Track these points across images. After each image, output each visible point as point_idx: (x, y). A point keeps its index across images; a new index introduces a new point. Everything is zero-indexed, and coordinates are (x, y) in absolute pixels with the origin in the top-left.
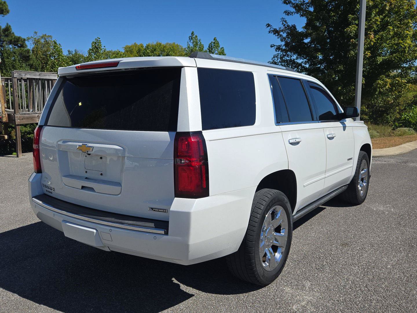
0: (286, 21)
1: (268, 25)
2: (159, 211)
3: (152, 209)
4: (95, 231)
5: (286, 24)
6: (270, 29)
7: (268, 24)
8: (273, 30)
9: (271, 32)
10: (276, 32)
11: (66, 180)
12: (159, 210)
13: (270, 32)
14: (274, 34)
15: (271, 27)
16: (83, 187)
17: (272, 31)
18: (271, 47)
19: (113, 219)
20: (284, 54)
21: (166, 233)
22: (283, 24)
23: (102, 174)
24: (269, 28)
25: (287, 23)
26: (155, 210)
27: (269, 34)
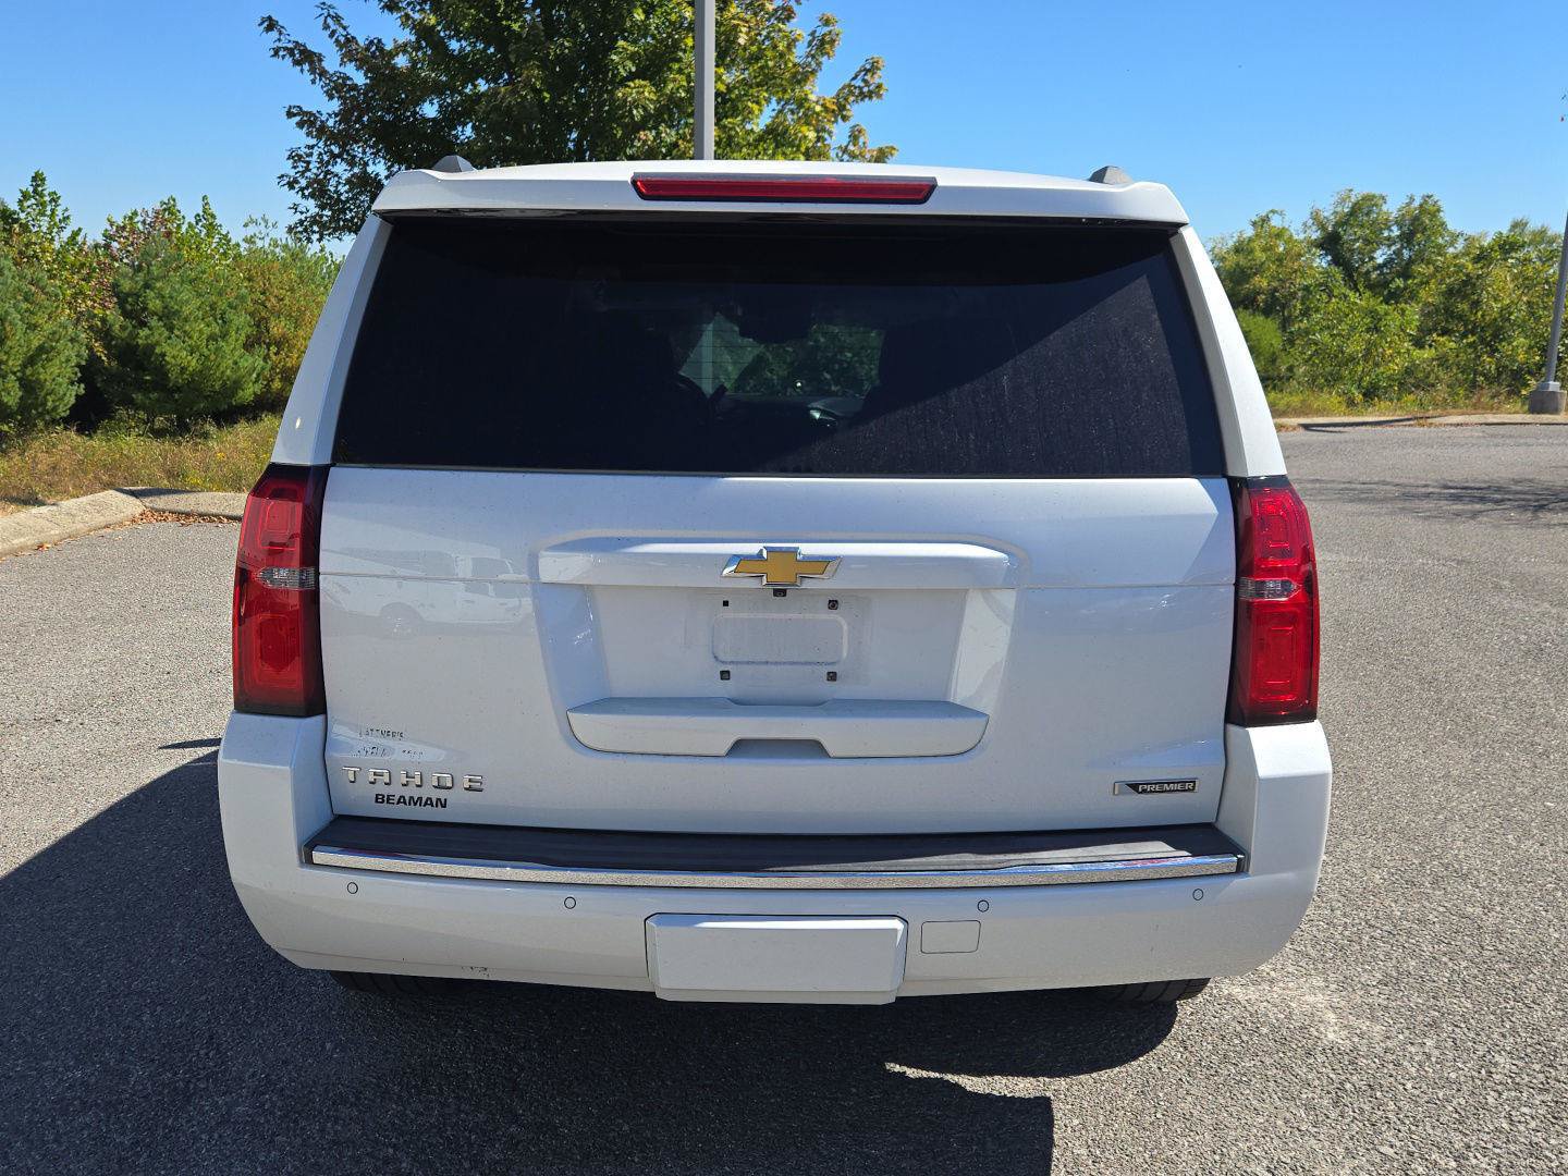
0: (337, 18)
1: (271, 24)
2: (1166, 791)
3: (1134, 786)
4: (897, 924)
5: (340, 30)
6: (279, 40)
7: (270, 18)
8: (290, 45)
9: (281, 53)
10: (305, 57)
11: (593, 727)
12: (1161, 787)
13: (276, 53)
14: (297, 63)
15: (280, 34)
16: (741, 748)
17: (285, 49)
18: (290, 114)
19: (969, 858)
20: (336, 150)
21: (1241, 869)
22: (326, 27)
23: (832, 676)
24: (274, 34)
25: (345, 28)
26: (1144, 791)
27: (275, 59)
